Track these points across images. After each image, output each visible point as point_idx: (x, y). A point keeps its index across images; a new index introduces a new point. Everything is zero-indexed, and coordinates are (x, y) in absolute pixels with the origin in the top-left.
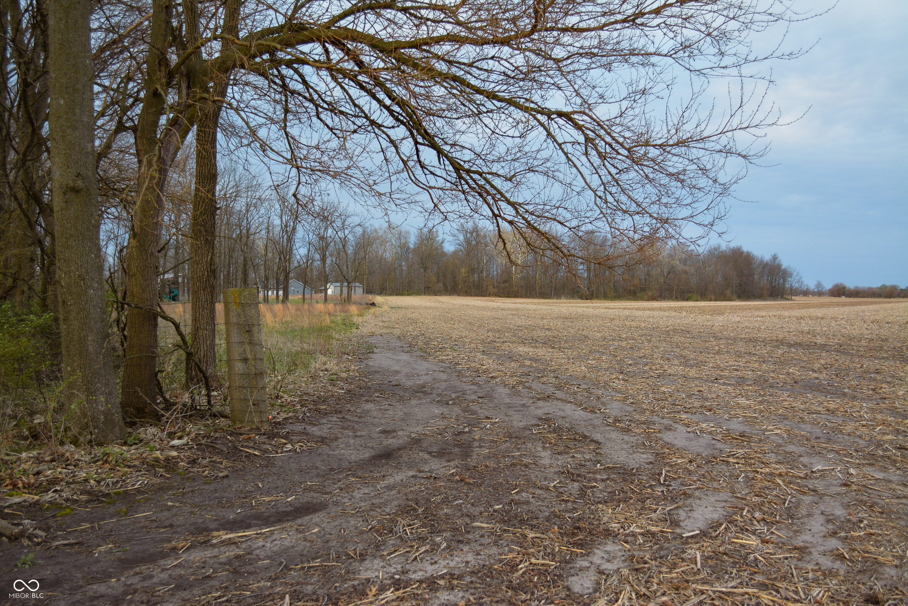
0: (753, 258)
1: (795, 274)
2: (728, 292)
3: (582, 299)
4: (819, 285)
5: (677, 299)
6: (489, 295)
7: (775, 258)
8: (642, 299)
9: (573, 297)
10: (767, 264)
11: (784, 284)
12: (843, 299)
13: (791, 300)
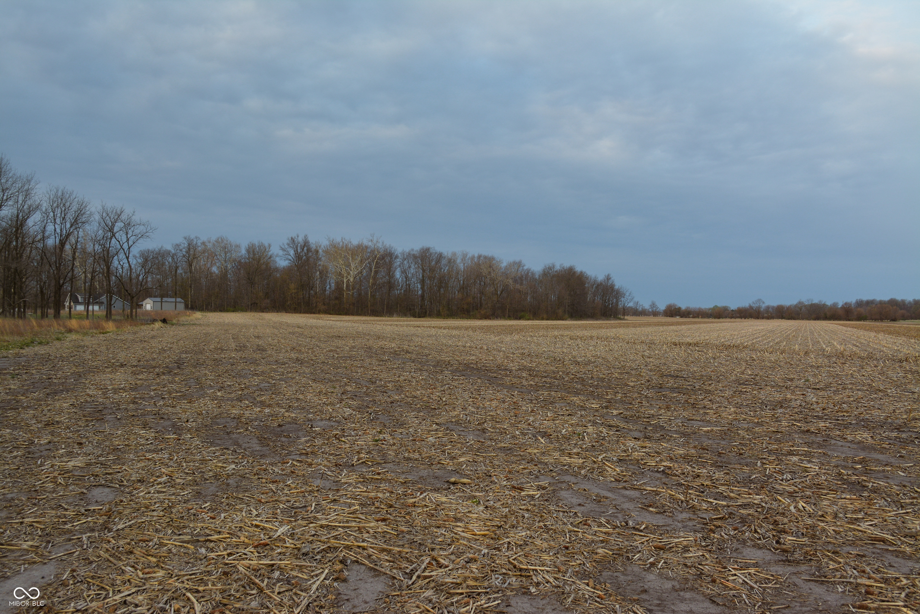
0: (587, 278)
1: (627, 294)
2: (560, 311)
3: (414, 316)
4: (653, 305)
5: (510, 318)
6: (319, 312)
7: (608, 278)
8: (475, 317)
9: (405, 315)
10: (601, 284)
11: (617, 305)
12: (678, 319)
13: (624, 319)
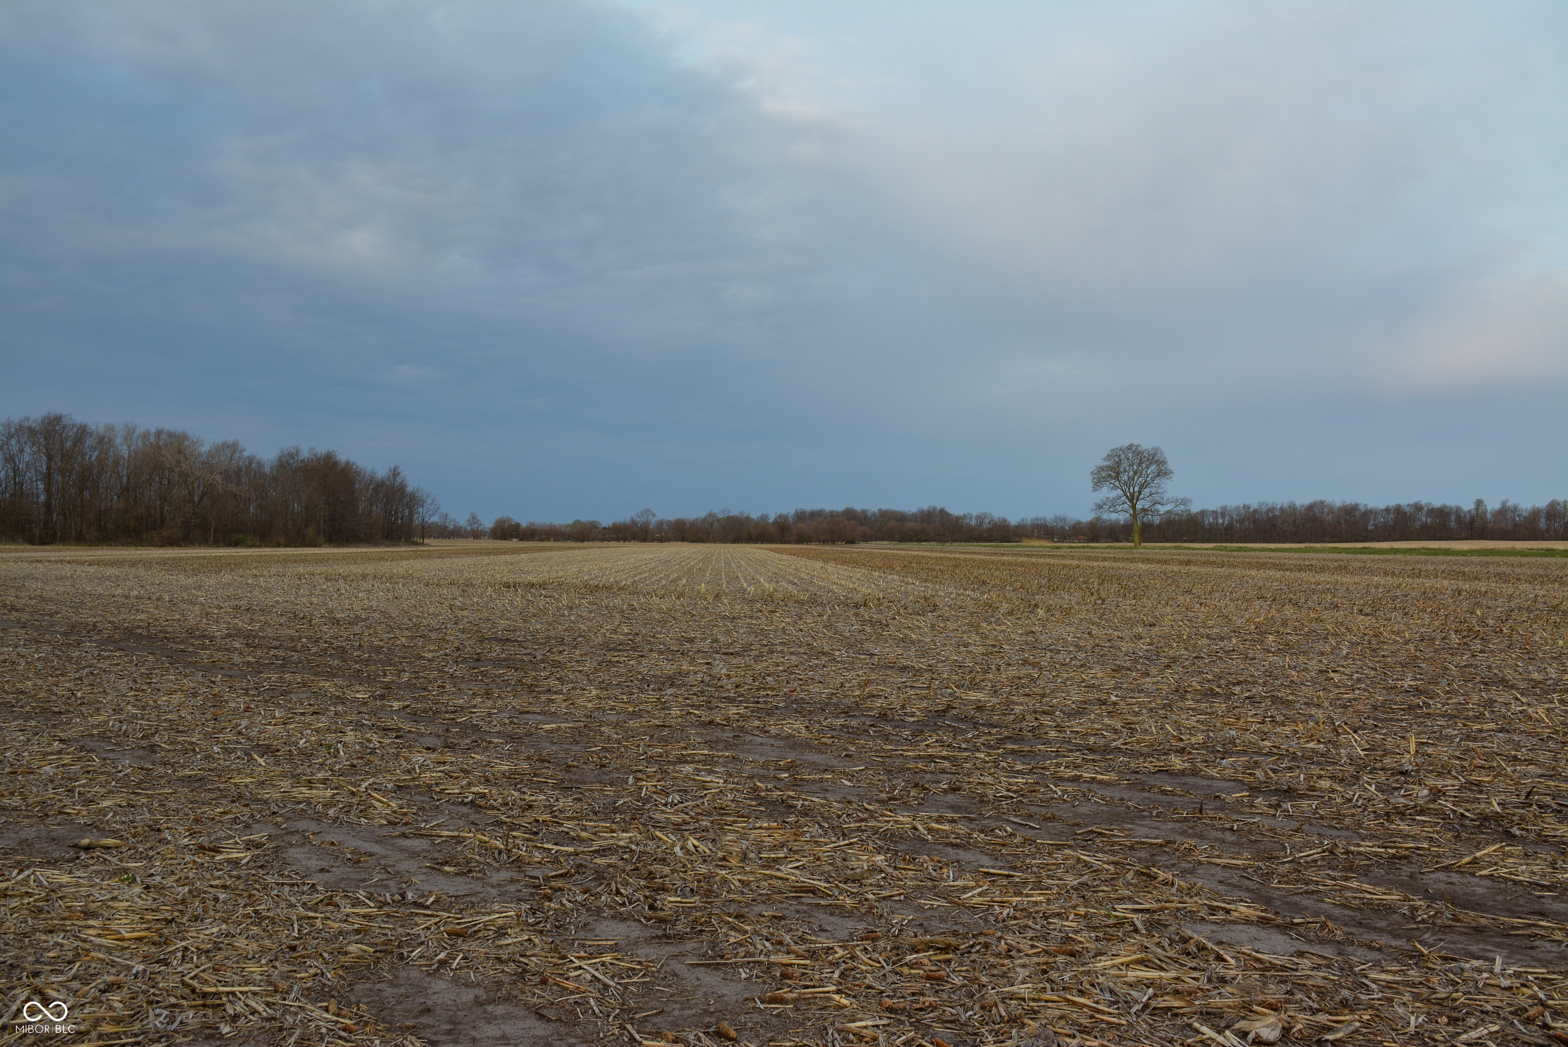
0: (358, 473)
1: (429, 501)
2: (310, 532)
3: (32, 542)
4: (473, 519)
5: (216, 543)
7: (395, 473)
8: (151, 543)
10: (383, 483)
11: (411, 520)
12: (515, 543)
13: (423, 544)
